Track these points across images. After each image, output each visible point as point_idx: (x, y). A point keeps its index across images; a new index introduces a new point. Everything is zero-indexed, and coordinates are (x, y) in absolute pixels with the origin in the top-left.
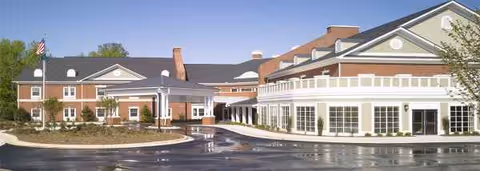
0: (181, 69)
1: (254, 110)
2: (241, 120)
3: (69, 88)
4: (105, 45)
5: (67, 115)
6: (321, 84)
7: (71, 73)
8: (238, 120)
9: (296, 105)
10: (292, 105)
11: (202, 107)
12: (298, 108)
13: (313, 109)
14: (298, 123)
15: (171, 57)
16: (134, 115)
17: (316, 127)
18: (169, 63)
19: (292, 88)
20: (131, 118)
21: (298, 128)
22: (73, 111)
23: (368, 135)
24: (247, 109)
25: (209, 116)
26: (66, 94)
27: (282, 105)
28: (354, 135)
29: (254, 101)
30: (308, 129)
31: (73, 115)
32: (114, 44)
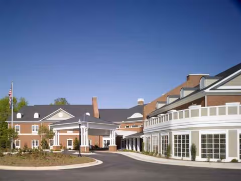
0: (96, 112)
1: (141, 140)
2: (132, 149)
3: (35, 126)
4: (58, 99)
5: (33, 145)
6: (195, 114)
7: (36, 115)
8: (130, 149)
9: (174, 133)
10: (171, 134)
11: (108, 139)
12: (176, 136)
13: (188, 136)
14: (176, 150)
15: (91, 104)
16: (70, 145)
17: (190, 153)
18: (90, 108)
19: (171, 119)
20: (68, 147)
21: (176, 155)
22: (37, 142)
23: (234, 161)
24: (136, 139)
25: (113, 145)
26: (33, 130)
27: (162, 134)
28: (223, 160)
29: (142, 133)
30: (184, 155)
31: (37, 145)
32: (62, 99)
